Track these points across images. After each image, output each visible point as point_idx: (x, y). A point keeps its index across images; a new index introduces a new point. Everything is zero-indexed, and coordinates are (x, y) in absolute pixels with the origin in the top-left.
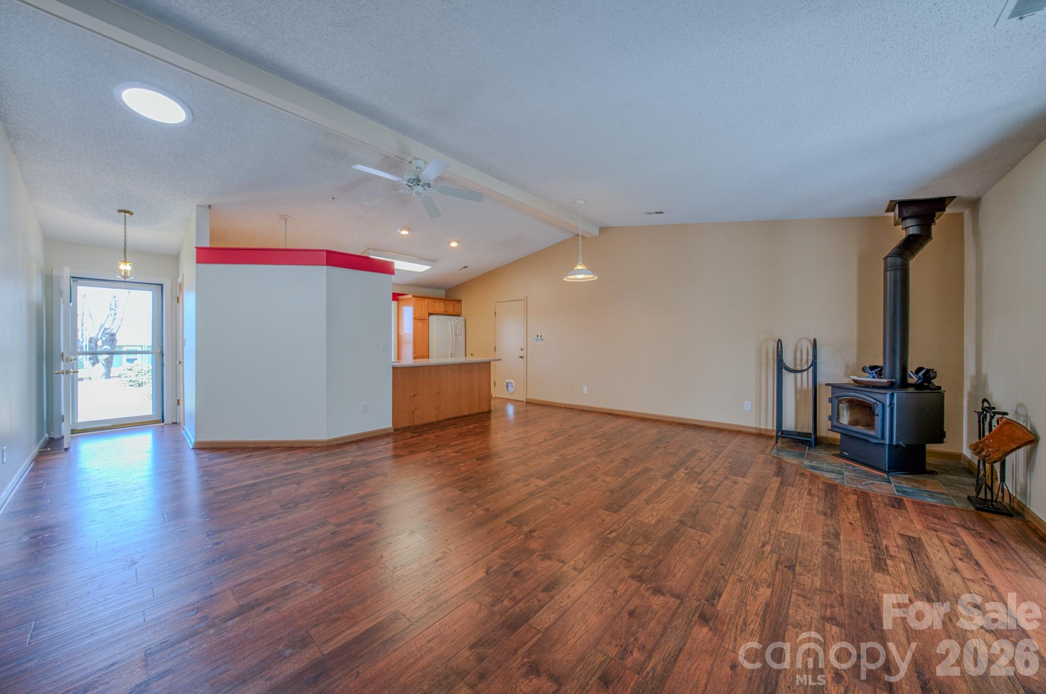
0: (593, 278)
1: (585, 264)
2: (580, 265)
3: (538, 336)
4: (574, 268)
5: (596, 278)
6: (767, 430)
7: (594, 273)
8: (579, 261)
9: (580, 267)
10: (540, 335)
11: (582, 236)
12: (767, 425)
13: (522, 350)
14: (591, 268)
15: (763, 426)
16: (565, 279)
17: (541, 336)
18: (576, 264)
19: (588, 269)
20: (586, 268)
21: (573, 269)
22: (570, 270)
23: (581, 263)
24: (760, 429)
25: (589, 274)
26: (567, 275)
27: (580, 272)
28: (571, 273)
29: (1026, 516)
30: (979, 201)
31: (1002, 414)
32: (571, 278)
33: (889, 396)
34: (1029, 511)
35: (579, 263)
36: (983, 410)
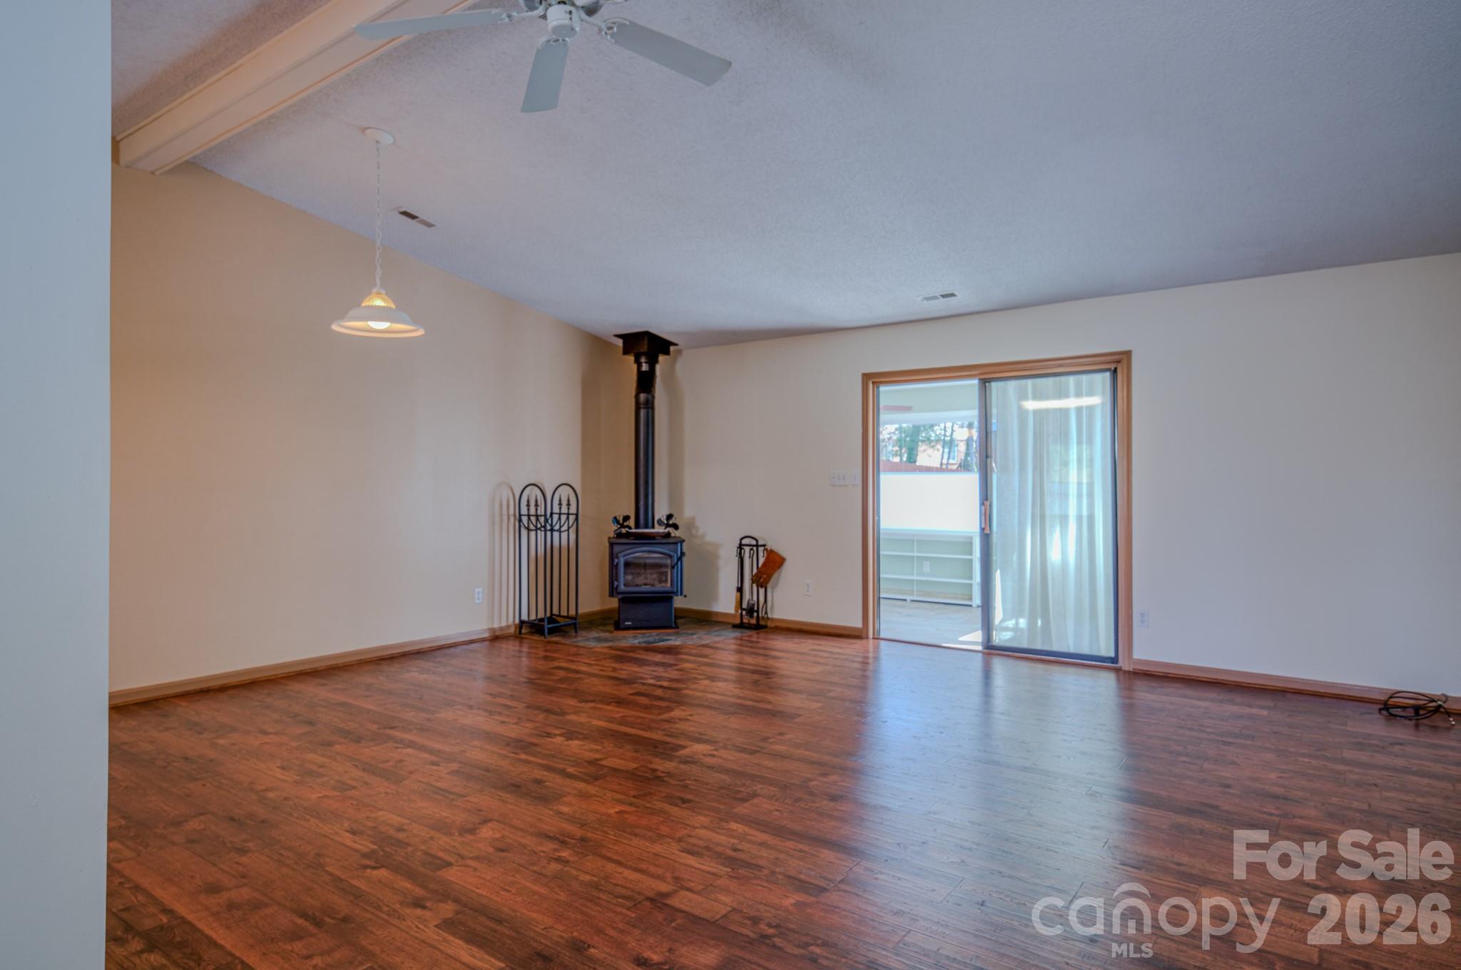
0: (413, 331)
1: (390, 295)
2: (378, 293)
4: (361, 302)
5: (421, 332)
6: (501, 629)
7: (415, 321)
8: (375, 285)
9: (379, 302)
12: (500, 622)
14: (404, 307)
15: (496, 625)
16: (335, 327)
18: (367, 293)
19: (399, 307)
20: (393, 306)
21: (359, 305)
22: (350, 304)
23: (383, 292)
24: (494, 631)
26: (342, 315)
27: (380, 314)
28: (352, 313)
29: (770, 624)
30: (679, 352)
31: (764, 546)
32: (350, 326)
33: (679, 545)
34: (773, 620)
35: (375, 290)
36: (741, 547)
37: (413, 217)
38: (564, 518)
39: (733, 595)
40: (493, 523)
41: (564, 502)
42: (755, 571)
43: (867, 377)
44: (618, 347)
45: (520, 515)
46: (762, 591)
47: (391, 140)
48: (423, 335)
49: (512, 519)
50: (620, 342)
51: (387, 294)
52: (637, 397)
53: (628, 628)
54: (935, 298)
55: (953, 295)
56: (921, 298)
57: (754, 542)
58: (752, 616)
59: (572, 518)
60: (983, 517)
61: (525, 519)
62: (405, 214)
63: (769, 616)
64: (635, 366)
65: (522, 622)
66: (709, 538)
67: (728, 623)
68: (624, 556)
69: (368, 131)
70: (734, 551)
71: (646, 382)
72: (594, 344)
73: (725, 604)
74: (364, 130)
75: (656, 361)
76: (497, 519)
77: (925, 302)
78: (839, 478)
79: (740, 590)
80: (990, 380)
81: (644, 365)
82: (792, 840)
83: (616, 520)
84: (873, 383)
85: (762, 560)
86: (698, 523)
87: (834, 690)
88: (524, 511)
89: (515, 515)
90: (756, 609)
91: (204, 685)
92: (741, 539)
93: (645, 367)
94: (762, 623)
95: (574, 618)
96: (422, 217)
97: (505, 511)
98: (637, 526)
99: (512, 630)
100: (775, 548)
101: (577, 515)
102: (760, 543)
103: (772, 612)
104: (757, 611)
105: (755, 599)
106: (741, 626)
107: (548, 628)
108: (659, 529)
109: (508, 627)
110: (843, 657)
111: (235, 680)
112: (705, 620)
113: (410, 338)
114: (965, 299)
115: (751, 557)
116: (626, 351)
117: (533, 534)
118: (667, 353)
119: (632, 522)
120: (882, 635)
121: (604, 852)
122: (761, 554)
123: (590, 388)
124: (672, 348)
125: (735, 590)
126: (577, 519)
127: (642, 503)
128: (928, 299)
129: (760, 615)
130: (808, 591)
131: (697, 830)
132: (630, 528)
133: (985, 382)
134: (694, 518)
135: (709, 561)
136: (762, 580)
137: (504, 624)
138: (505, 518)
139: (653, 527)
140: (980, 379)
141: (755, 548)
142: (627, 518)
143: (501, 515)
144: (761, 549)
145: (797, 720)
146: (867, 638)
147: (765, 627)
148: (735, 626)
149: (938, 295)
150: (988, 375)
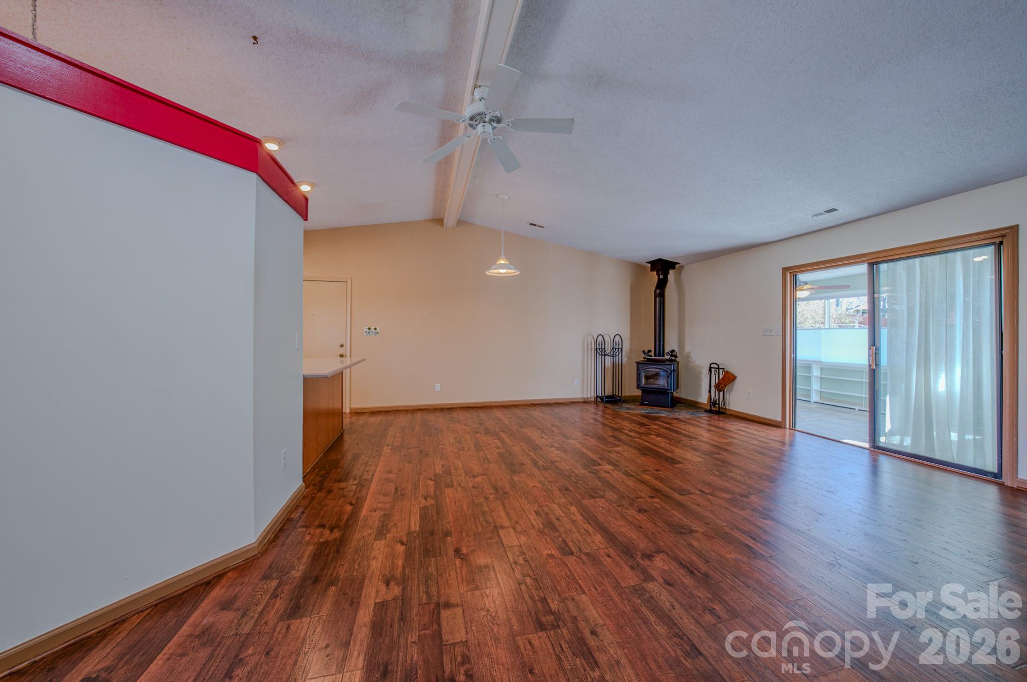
0: (515, 272)
2: (503, 259)
3: (369, 329)
4: (496, 263)
5: (518, 273)
6: (587, 398)
7: (516, 268)
8: (501, 255)
9: (503, 262)
10: (372, 328)
11: (505, 232)
12: (587, 395)
13: (342, 346)
14: (513, 263)
15: (585, 396)
16: (487, 273)
17: (375, 329)
18: (498, 259)
19: (510, 263)
20: (508, 263)
21: (495, 263)
22: (492, 263)
23: (504, 258)
24: (584, 398)
25: (512, 269)
26: (489, 268)
27: (503, 266)
28: (493, 267)
29: (728, 412)
30: (682, 267)
31: (723, 369)
32: (493, 272)
33: (673, 366)
34: (729, 410)
35: (501, 257)
36: (711, 368)
37: (535, 225)
38: (617, 350)
39: (707, 394)
40: (584, 351)
41: (617, 343)
42: (717, 381)
43: (785, 270)
44: (649, 267)
45: (597, 348)
46: (721, 393)
47: (507, 197)
48: (519, 274)
49: (593, 350)
50: (649, 265)
51: (506, 259)
52: (655, 291)
53: (646, 405)
54: (821, 214)
55: (834, 210)
56: (810, 216)
57: (717, 366)
58: (715, 407)
59: (620, 350)
60: (871, 358)
61: (598, 350)
62: (531, 224)
63: (727, 407)
64: (657, 276)
65: (597, 397)
66: (697, 363)
67: (703, 408)
68: (643, 370)
69: (499, 195)
70: (708, 371)
71: (662, 285)
72: (637, 268)
73: (704, 399)
74: (497, 195)
75: (668, 273)
76: (586, 349)
77: (815, 218)
78: (768, 331)
79: (710, 391)
80: (878, 263)
81: (661, 276)
82: (590, 524)
83: (644, 352)
84: (790, 273)
85: (721, 376)
86: (692, 355)
87: (722, 454)
88: (598, 347)
89: (594, 348)
90: (718, 402)
91: (469, 406)
92: (711, 364)
93: (661, 277)
94: (721, 410)
95: (620, 397)
96: (538, 224)
97: (589, 347)
98: (655, 356)
99: (593, 399)
100: (730, 370)
101: (622, 349)
102: (720, 367)
103: (729, 406)
104: (719, 404)
105: (717, 397)
106: (710, 411)
107: (606, 401)
108: (667, 357)
109: (591, 398)
110: (753, 436)
111: (480, 405)
112: (693, 405)
113: (515, 275)
114: (845, 212)
115: (715, 374)
116: (652, 270)
117: (600, 356)
118: (674, 268)
119: (652, 353)
120: (797, 428)
121: (506, 502)
122: (721, 373)
123: (635, 290)
124: (677, 266)
125: (708, 391)
126: (622, 350)
127: (657, 343)
128: (817, 215)
129: (720, 406)
130: (749, 396)
131: (554, 504)
132: (651, 356)
133: (871, 265)
134: (690, 353)
135: (697, 376)
136: (720, 387)
137: (589, 396)
138: (590, 350)
139: (663, 356)
140: (868, 263)
141: (717, 370)
142: (650, 351)
143: (588, 348)
144: (721, 371)
145: (677, 466)
146: (785, 428)
147: (724, 413)
148: (706, 411)
149: (822, 212)
150: (874, 261)
